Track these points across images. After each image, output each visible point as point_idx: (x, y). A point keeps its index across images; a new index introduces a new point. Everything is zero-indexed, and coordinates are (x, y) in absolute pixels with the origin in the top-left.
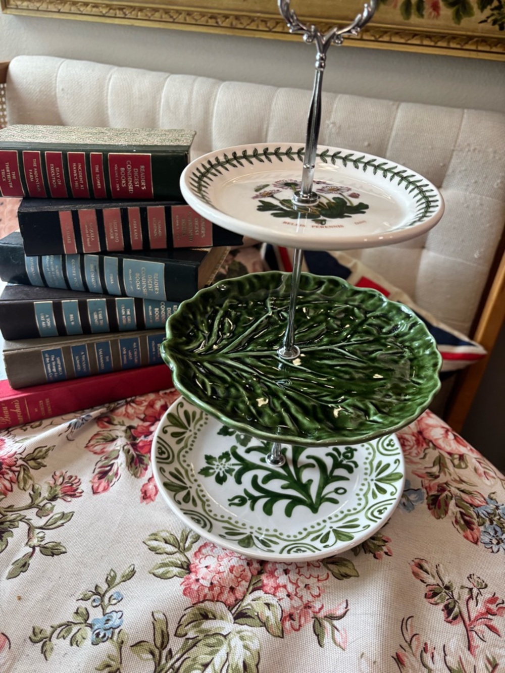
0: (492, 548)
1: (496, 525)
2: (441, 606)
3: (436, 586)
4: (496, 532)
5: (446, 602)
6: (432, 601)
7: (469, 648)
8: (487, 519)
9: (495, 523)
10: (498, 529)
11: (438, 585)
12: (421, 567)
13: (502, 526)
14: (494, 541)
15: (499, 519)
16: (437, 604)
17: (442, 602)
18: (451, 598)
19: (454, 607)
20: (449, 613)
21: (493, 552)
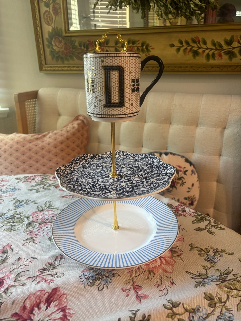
0: (82, 276)
1: (96, 277)
2: (45, 267)
3: (54, 265)
4: (92, 277)
5: (47, 268)
6: (47, 264)
7: (28, 278)
8: (97, 273)
9: (97, 276)
10: (94, 278)
11: (55, 265)
12: (61, 259)
13: (96, 279)
14: (86, 277)
15: (100, 278)
16: (46, 265)
17: (47, 267)
18: (50, 269)
19: (46, 271)
20: (42, 270)
21: (80, 277)
